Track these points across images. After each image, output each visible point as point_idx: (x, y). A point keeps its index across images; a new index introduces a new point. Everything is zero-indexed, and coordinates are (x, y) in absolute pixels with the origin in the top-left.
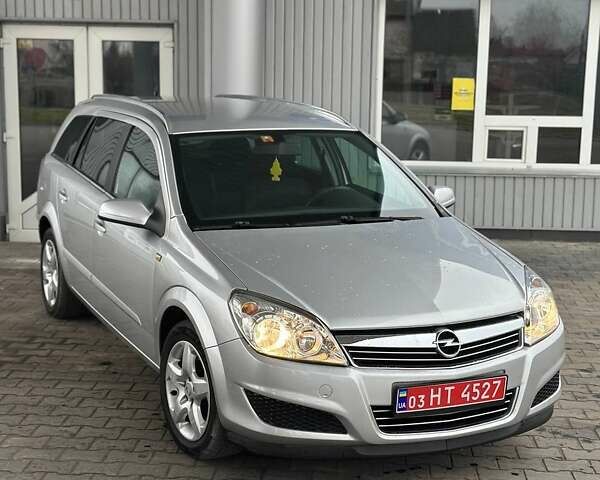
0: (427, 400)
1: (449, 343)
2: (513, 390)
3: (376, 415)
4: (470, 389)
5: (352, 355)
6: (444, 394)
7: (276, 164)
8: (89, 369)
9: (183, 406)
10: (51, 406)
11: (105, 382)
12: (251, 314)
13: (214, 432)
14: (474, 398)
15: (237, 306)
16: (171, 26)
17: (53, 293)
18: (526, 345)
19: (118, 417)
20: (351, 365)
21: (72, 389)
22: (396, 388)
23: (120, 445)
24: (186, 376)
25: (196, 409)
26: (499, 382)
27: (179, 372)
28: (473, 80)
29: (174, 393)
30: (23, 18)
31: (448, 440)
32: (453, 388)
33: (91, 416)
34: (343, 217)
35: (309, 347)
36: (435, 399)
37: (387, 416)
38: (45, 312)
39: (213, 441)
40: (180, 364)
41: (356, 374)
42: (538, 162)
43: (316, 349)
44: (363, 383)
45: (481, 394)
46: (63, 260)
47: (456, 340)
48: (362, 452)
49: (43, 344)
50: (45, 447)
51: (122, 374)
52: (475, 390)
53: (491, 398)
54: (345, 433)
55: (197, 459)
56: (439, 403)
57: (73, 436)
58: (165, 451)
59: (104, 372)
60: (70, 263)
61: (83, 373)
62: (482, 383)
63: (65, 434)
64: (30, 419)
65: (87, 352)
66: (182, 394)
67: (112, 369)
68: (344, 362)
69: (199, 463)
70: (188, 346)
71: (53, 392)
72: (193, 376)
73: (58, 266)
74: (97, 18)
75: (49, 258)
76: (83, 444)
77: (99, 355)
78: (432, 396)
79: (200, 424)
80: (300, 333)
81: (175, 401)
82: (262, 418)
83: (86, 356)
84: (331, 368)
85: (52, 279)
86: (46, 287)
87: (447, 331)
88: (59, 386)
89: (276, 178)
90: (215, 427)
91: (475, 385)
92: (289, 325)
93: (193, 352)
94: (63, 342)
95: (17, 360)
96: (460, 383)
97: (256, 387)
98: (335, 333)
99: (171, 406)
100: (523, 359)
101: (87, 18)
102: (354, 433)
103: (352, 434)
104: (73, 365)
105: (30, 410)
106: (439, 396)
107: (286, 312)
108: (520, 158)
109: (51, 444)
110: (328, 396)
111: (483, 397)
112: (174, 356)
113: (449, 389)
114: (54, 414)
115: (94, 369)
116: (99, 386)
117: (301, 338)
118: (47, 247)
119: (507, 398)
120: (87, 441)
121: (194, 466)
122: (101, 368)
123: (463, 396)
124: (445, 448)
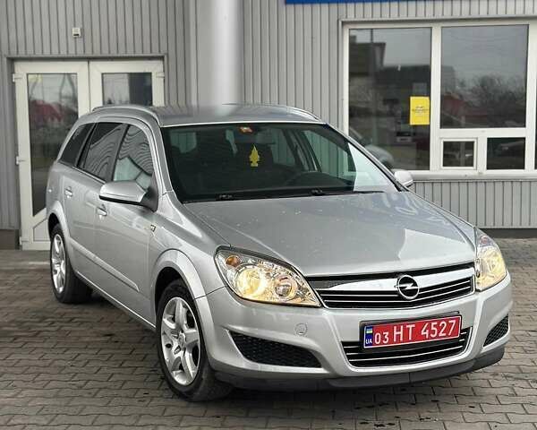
0: (391, 336)
1: (409, 287)
2: (467, 330)
3: (346, 351)
4: (429, 328)
5: (324, 298)
6: (406, 331)
7: (255, 151)
8: (93, 339)
9: (176, 356)
10: (60, 367)
11: (109, 348)
12: (235, 266)
13: (204, 373)
14: (432, 336)
15: (222, 260)
16: (161, 58)
17: (62, 282)
18: (477, 291)
19: (119, 373)
20: (323, 306)
21: (79, 354)
22: (363, 326)
23: (122, 393)
24: (179, 328)
25: (188, 355)
26: (454, 321)
27: (172, 326)
28: (427, 98)
29: (169, 346)
30: (33, 56)
31: (410, 373)
32: (414, 326)
33: (96, 373)
34: (313, 191)
35: (286, 292)
36: (398, 336)
37: (356, 351)
38: (55, 299)
39: (203, 383)
40: (173, 320)
41: (328, 314)
42: (488, 168)
43: (292, 294)
44: (334, 321)
45: (439, 332)
46: (70, 250)
47: (415, 284)
48: (335, 384)
49: (53, 323)
50: (56, 396)
51: (123, 343)
52: (433, 328)
53: (447, 336)
54: (320, 367)
55: (191, 401)
56: (401, 339)
57: (81, 387)
58: (161, 396)
59: (107, 342)
60: (76, 250)
61: (88, 343)
62: (439, 322)
63: (74, 387)
64: (42, 376)
65: (91, 328)
66: (176, 345)
67: (113, 339)
68: (317, 304)
69: (192, 405)
70: (180, 302)
71: (62, 357)
72: (185, 328)
73: (65, 255)
74: (97, 54)
75: (57, 250)
76: (90, 393)
77: (104, 329)
78: (395, 333)
79: (192, 369)
80: (277, 281)
81: (170, 353)
82: (245, 356)
83: (91, 330)
84: (306, 310)
85: (61, 269)
86: (55, 277)
87: (407, 276)
88: (68, 352)
89: (255, 164)
90: (206, 369)
91: (433, 324)
92: (268, 274)
93: (185, 306)
94: (71, 320)
95: (31, 334)
96: (420, 321)
97: (240, 329)
98: (308, 279)
99: (166, 358)
100: (475, 303)
101: (89, 54)
102: (328, 366)
103: (325, 368)
104: (79, 337)
105: (41, 370)
106: (401, 333)
107: (266, 264)
108: (472, 165)
109: (61, 394)
110: (303, 333)
111: (441, 334)
112: (168, 313)
113: (411, 327)
114: (63, 372)
115: (98, 339)
116: (102, 352)
117: (279, 285)
118: (56, 241)
119: (462, 337)
120: (91, 391)
121: (187, 407)
122: (103, 339)
123: (423, 333)
124: (408, 381)
